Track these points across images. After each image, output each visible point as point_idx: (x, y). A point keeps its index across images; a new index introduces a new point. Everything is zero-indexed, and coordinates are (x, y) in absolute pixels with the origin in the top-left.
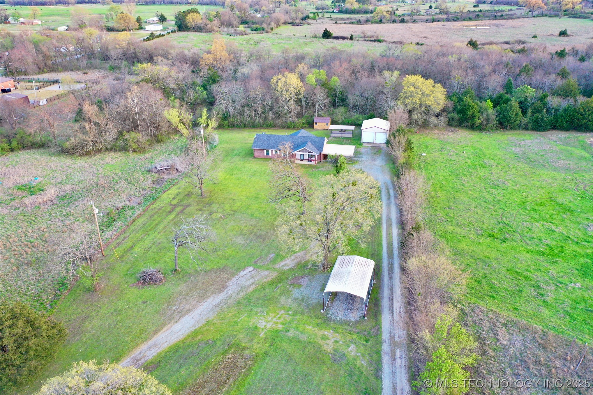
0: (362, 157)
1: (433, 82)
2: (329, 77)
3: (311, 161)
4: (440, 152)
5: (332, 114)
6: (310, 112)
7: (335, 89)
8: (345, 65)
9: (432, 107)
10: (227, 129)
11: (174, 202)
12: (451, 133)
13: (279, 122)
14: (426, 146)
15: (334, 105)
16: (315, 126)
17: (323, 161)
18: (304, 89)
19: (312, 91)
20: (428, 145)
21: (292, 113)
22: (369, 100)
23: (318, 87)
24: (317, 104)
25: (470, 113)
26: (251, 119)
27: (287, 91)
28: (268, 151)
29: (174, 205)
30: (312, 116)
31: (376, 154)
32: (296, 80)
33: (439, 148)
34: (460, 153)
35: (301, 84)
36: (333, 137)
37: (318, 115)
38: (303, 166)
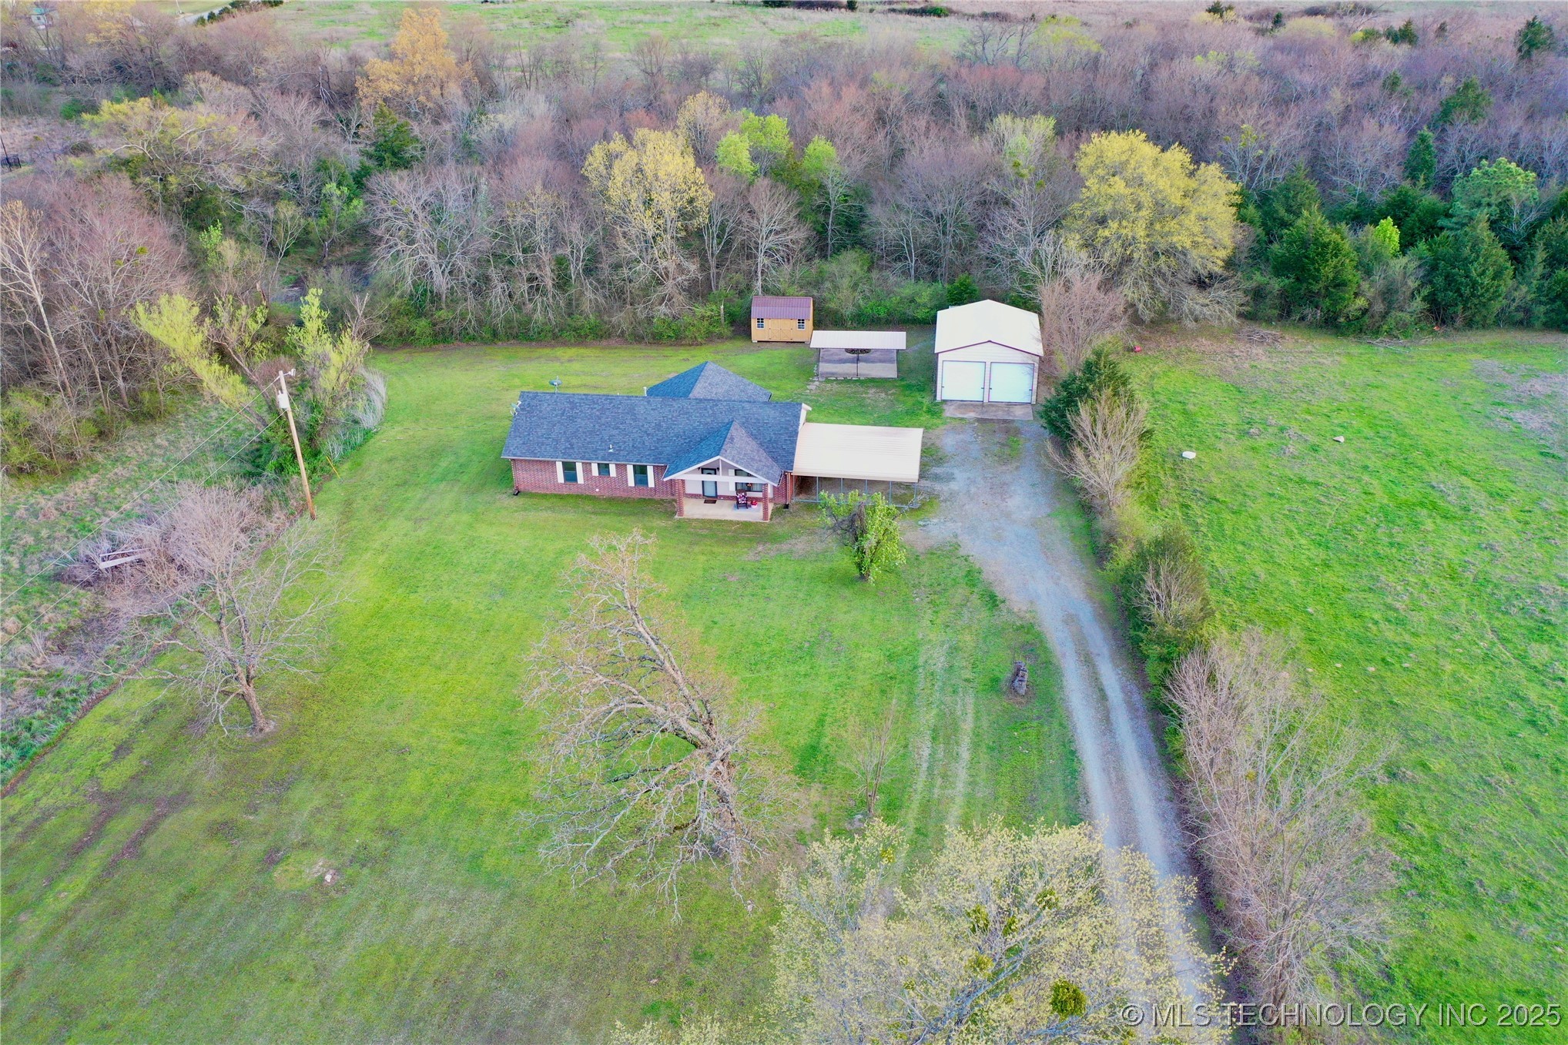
0: (950, 478)
1: (1187, 158)
2: (801, 141)
3: (748, 503)
4: (1248, 442)
5: (817, 284)
6: (738, 277)
7: (822, 187)
8: (851, 95)
9: (1194, 253)
10: (428, 349)
11: (114, 778)
12: (1258, 350)
13: (620, 318)
14: (1185, 412)
15: (821, 247)
16: (757, 333)
17: (795, 500)
18: (711, 195)
19: (741, 197)
20: (1190, 407)
21: (669, 287)
22: (950, 229)
23: (763, 183)
24: (762, 248)
25: (1327, 271)
26: (519, 308)
27: (648, 203)
28: (569, 468)
29: (109, 798)
30: (744, 291)
31: (1004, 460)
32: (678, 159)
33: (1235, 420)
34: (1327, 445)
35: (700, 176)
36: (828, 378)
37: (766, 290)
38: (716, 530)
